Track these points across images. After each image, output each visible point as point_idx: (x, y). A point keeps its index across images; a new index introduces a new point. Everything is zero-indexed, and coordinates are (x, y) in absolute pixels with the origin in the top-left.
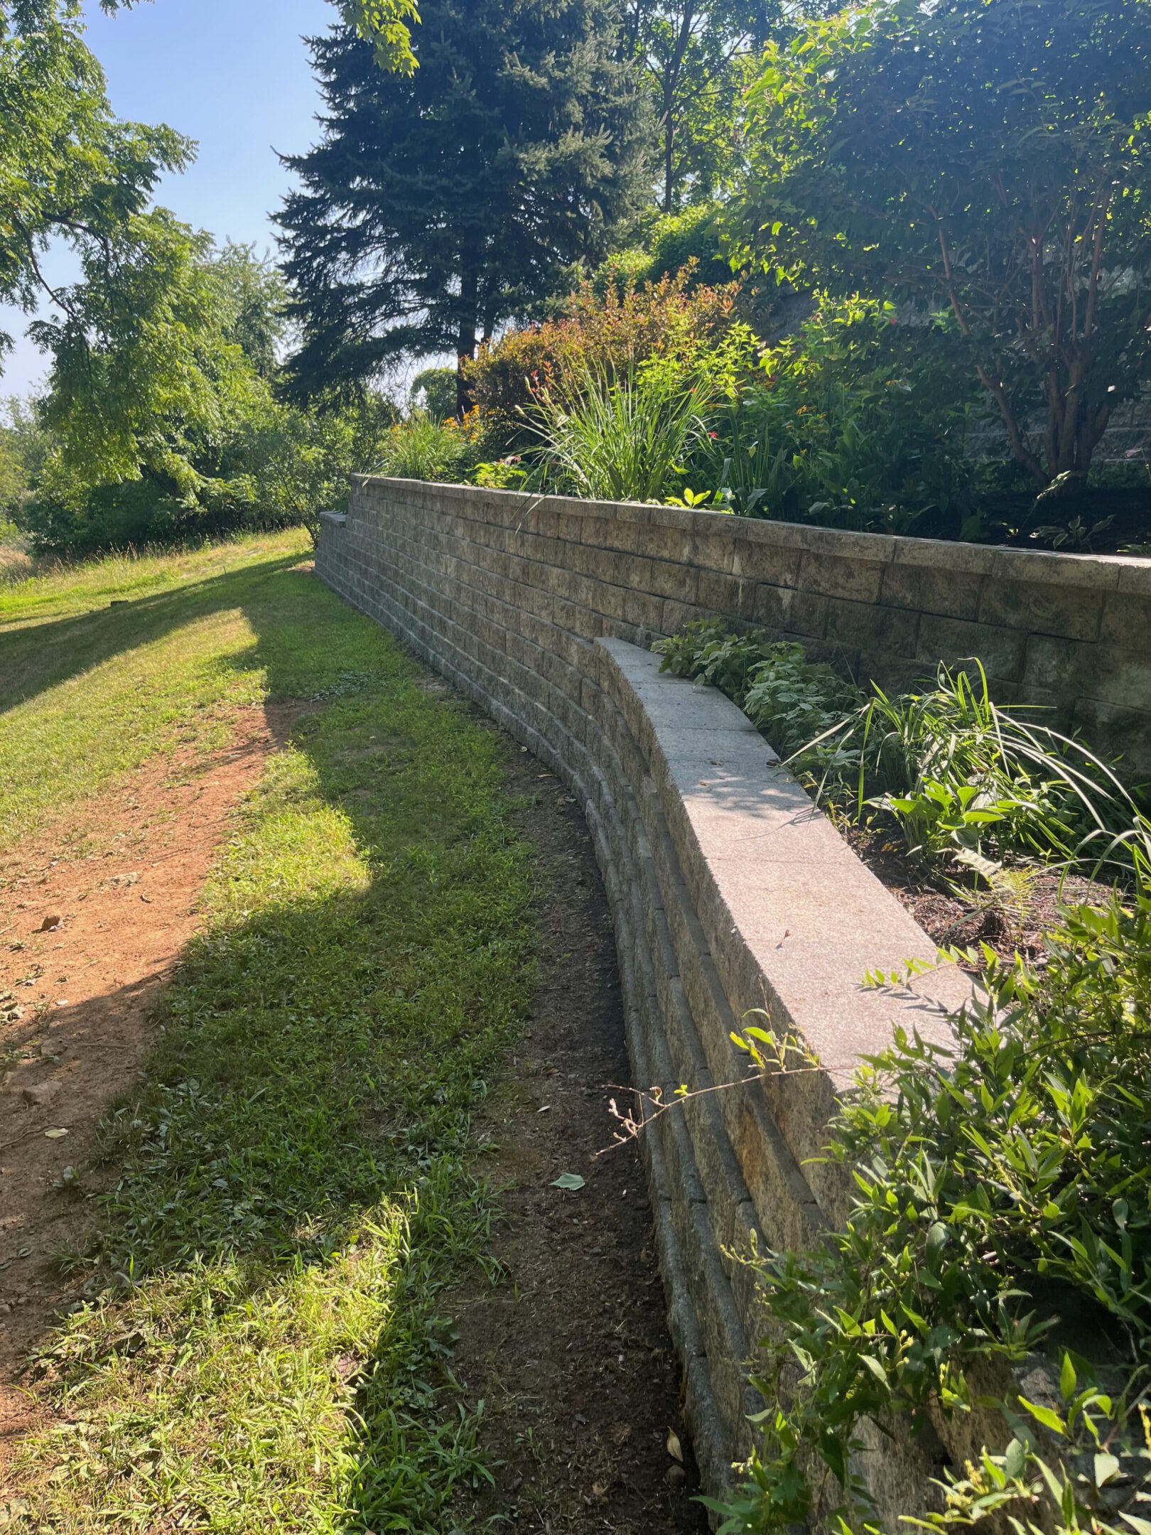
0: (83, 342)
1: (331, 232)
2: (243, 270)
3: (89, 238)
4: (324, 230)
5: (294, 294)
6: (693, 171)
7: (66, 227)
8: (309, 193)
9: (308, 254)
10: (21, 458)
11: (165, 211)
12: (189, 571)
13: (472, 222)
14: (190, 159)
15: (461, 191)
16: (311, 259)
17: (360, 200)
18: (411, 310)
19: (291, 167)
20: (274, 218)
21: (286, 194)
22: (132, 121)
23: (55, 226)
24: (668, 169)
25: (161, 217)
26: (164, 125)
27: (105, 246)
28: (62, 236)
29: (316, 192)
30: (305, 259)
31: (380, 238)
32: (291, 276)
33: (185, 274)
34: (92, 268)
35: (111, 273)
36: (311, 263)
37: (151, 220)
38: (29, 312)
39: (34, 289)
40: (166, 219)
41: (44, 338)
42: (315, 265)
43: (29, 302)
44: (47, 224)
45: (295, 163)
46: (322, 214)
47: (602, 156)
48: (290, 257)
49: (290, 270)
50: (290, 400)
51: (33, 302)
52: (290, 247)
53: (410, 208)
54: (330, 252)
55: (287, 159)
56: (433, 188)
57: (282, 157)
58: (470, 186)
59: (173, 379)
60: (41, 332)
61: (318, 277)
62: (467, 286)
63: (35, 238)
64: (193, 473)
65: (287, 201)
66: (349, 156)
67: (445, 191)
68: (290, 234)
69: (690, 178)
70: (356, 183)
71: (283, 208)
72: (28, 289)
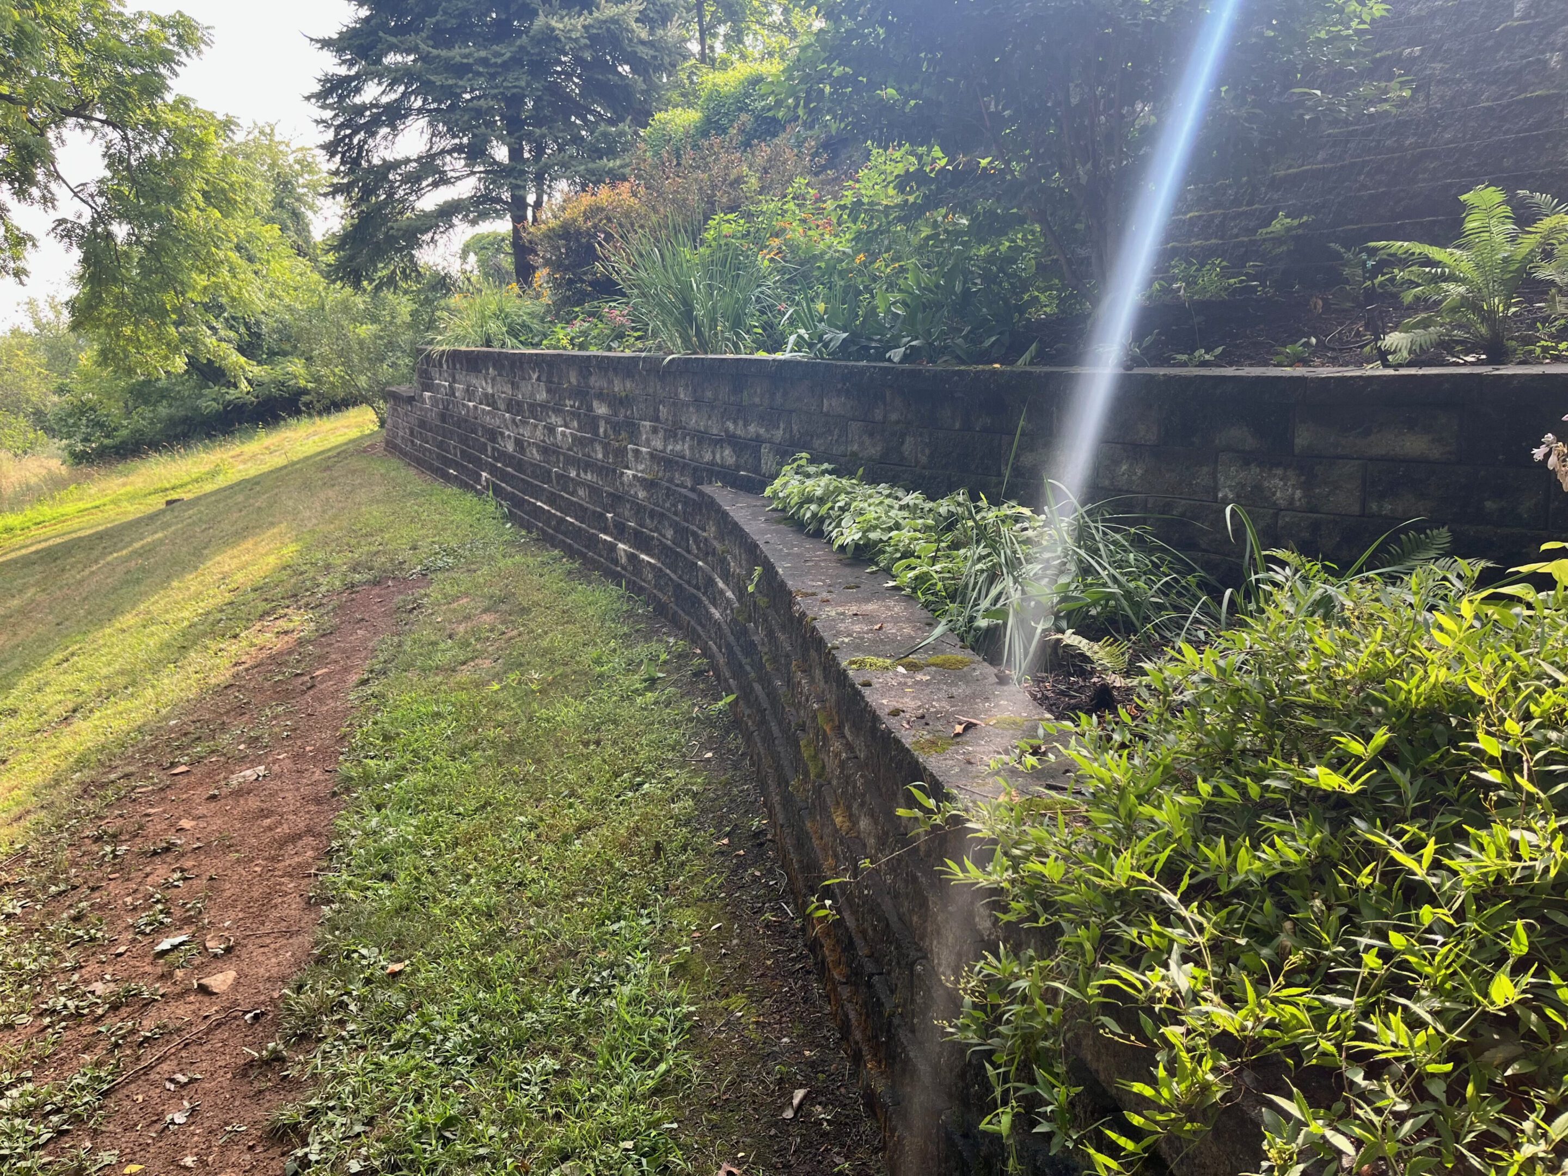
0: (109, 236)
1: (370, 109)
2: (269, 148)
3: (108, 129)
4: (363, 108)
5: (336, 173)
6: (725, 22)
7: (81, 121)
8: (343, 71)
9: (348, 132)
10: (44, 361)
11: (187, 99)
12: (244, 462)
13: (515, 90)
14: (207, 44)
15: (499, 61)
16: (350, 137)
17: (397, 76)
18: (458, 178)
19: (322, 48)
20: (308, 98)
21: (320, 75)
22: (145, 10)
23: (71, 121)
24: (700, 23)
25: (182, 103)
26: (179, 12)
27: (125, 138)
28: (78, 130)
29: (349, 69)
30: (345, 136)
31: (420, 111)
32: (333, 155)
33: (213, 159)
34: (114, 160)
35: (134, 163)
36: (351, 140)
37: (173, 108)
38: (51, 211)
39: (53, 186)
40: (187, 106)
41: (68, 235)
42: (355, 141)
43: (48, 200)
44: (62, 119)
45: (326, 43)
46: (358, 90)
47: (637, 20)
48: (330, 135)
49: (331, 149)
50: (341, 279)
51: (53, 200)
52: (328, 126)
53: (450, 82)
54: (371, 129)
55: (317, 41)
56: (471, 61)
57: (312, 40)
58: (508, 55)
59: (210, 266)
60: (64, 229)
61: (359, 153)
62: (515, 153)
63: (51, 135)
64: (242, 360)
65: (320, 80)
66: (381, 34)
67: (484, 62)
68: (328, 114)
69: (722, 30)
70: (391, 59)
71: (317, 88)
72: (46, 187)
